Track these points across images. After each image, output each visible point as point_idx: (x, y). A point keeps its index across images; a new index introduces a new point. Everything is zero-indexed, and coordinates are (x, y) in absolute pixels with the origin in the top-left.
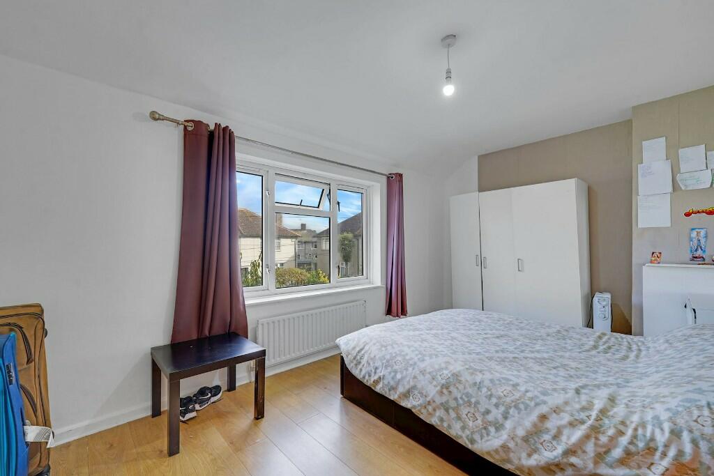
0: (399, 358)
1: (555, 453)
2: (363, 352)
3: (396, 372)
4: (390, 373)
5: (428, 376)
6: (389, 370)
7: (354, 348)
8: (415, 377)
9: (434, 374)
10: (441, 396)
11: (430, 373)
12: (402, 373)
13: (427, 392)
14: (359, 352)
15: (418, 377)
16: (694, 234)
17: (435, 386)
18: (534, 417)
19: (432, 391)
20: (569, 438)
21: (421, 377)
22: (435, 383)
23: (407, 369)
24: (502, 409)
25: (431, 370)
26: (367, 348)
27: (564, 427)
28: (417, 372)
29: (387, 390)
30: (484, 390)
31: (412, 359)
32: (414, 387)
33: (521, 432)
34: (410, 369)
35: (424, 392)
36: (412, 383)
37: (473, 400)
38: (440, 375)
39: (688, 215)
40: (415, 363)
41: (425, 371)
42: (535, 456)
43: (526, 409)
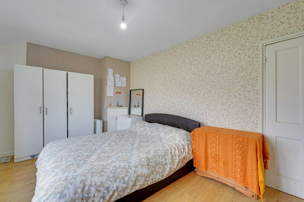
0: (119, 170)
1: (177, 159)
2: (86, 189)
3: (123, 178)
4: (120, 182)
5: (139, 167)
6: (118, 180)
7: (75, 193)
8: (135, 172)
9: (141, 163)
10: (149, 169)
11: (139, 165)
12: (127, 175)
13: (144, 173)
14: (83, 191)
15: (136, 170)
16: (117, 99)
17: (145, 168)
18: (170, 154)
19: (145, 171)
20: (177, 154)
21: (137, 170)
22: (144, 167)
23: (128, 172)
24: (164, 158)
25: (138, 163)
26: (88, 183)
27: (175, 152)
28: (134, 169)
29: (122, 193)
30: (157, 156)
31: (125, 166)
32: (138, 176)
33: (170, 161)
34: (130, 170)
35: (143, 174)
36: (135, 176)
37: (157, 162)
38: (143, 162)
39: (116, 93)
40: (129, 166)
41: (136, 165)
42: (175, 164)
43: (167, 153)
